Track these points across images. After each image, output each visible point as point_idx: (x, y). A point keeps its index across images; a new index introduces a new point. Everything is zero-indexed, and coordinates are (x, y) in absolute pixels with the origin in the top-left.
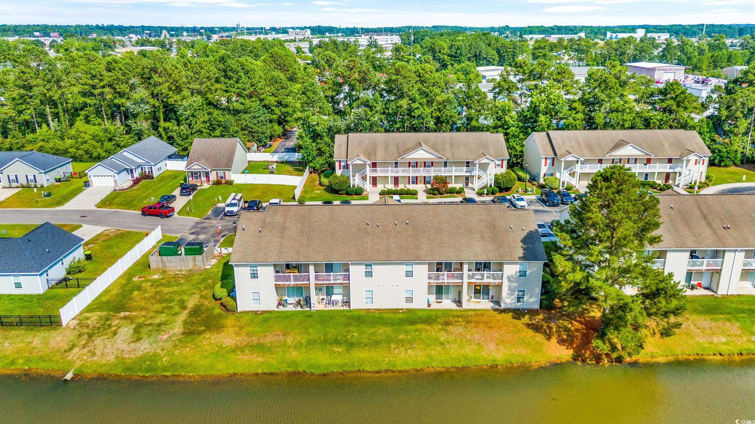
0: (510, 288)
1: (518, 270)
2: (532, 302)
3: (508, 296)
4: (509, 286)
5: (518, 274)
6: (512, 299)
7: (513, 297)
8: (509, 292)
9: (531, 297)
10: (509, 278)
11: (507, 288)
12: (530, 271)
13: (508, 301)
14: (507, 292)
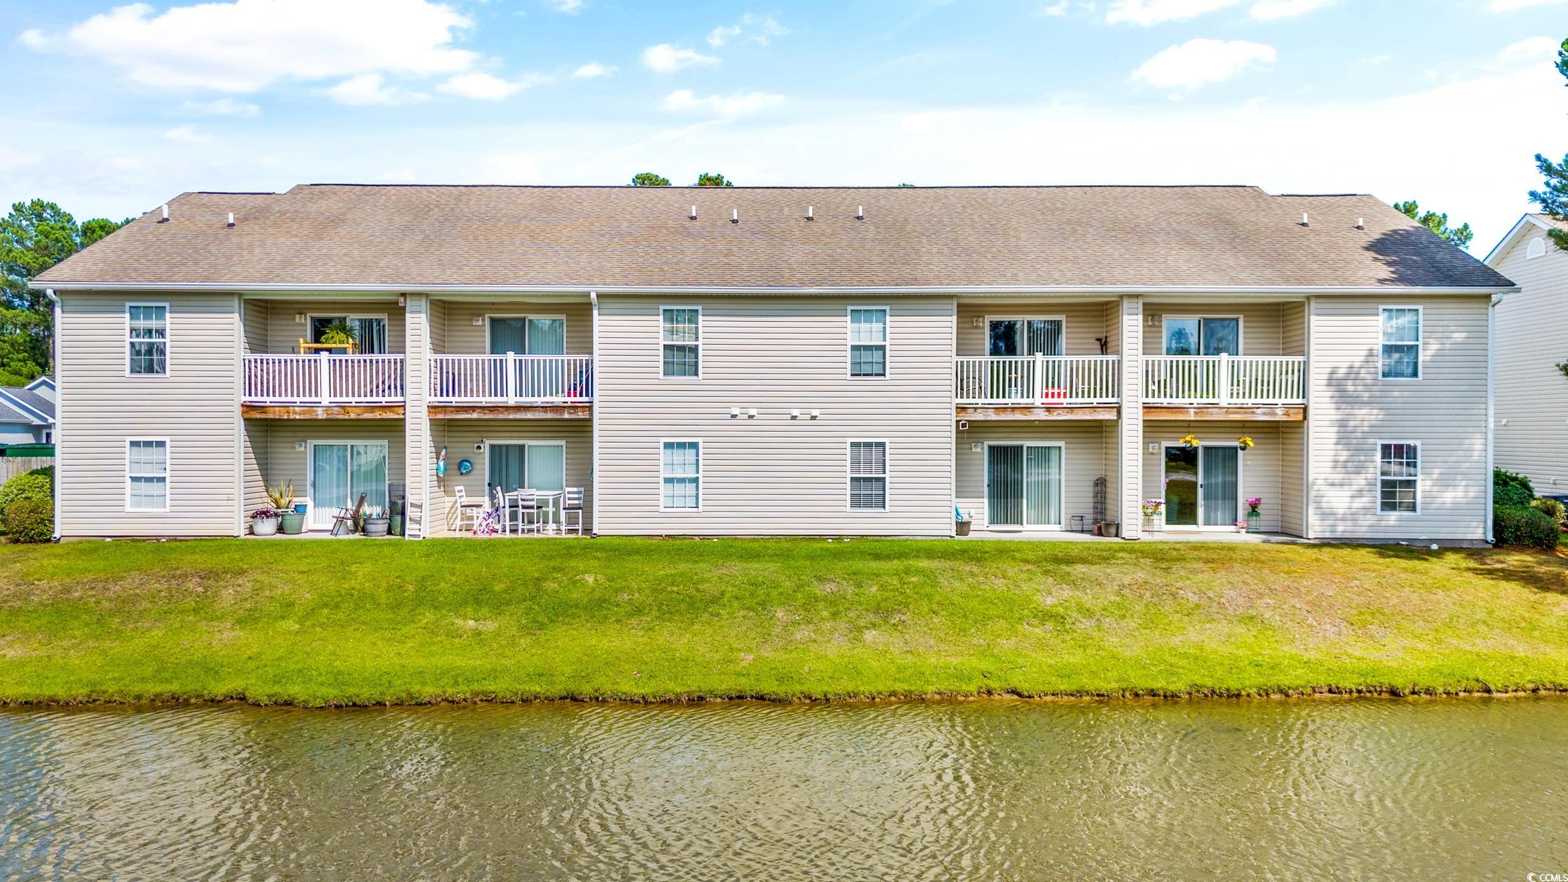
0: (1345, 434)
1: (1379, 342)
2: (1456, 507)
3: (1337, 477)
4: (1342, 424)
5: (1380, 363)
6: (1360, 493)
7: (1360, 481)
8: (1344, 456)
9: (1446, 481)
10: (1335, 382)
11: (1332, 433)
12: (1434, 347)
13: (1339, 500)
14: (1329, 456)
